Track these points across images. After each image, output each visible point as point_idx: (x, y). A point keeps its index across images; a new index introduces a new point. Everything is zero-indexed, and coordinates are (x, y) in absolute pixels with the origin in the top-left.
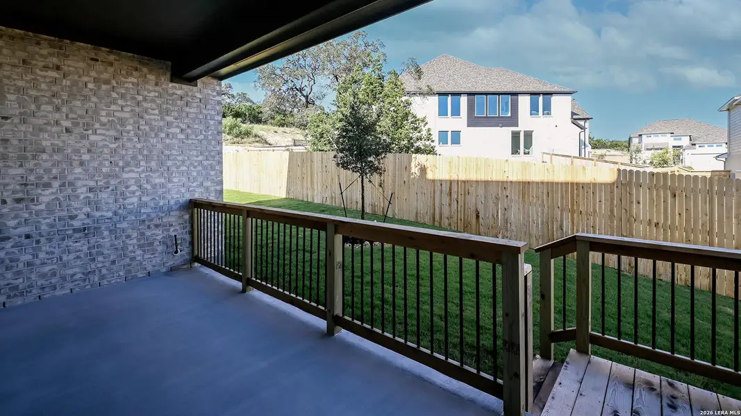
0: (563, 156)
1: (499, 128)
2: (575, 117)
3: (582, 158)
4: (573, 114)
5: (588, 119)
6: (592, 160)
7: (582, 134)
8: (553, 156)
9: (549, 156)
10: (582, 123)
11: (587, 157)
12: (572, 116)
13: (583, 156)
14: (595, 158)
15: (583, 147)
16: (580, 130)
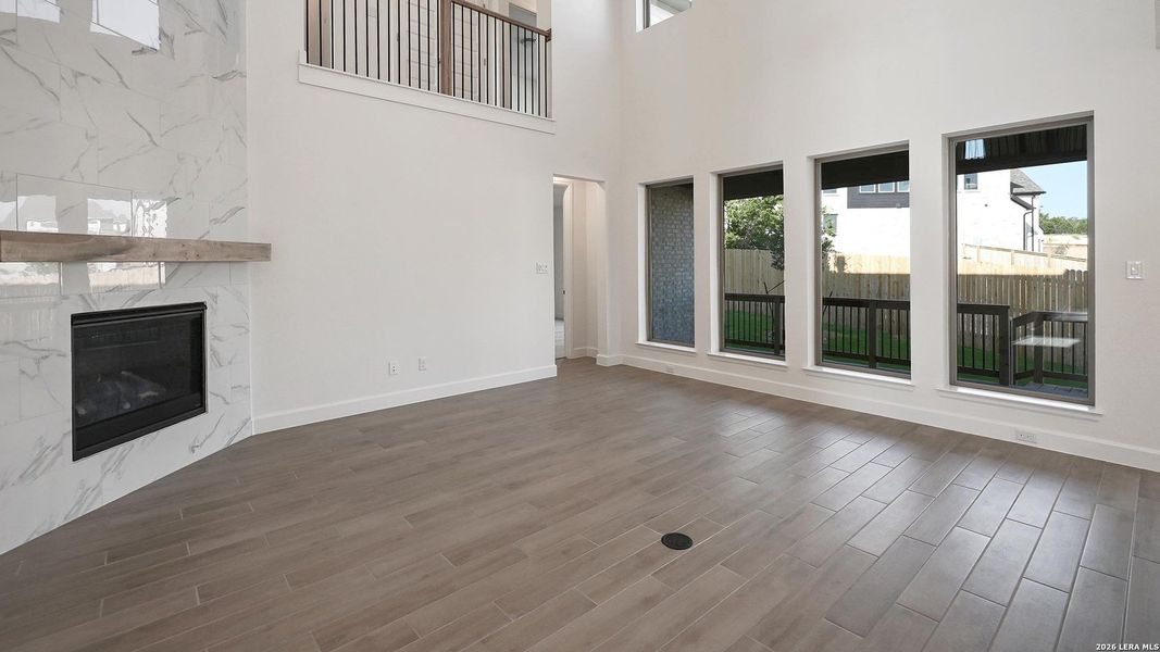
0: (998, 249)
1: (895, 209)
2: (1016, 190)
3: (1029, 253)
4: (1013, 186)
5: (1039, 193)
6: (1046, 255)
7: (1029, 217)
8: (982, 251)
9: (975, 250)
10: (1028, 200)
11: (1036, 250)
12: (1012, 190)
13: (1029, 249)
14: (1050, 253)
15: (1030, 234)
16: (1024, 210)
